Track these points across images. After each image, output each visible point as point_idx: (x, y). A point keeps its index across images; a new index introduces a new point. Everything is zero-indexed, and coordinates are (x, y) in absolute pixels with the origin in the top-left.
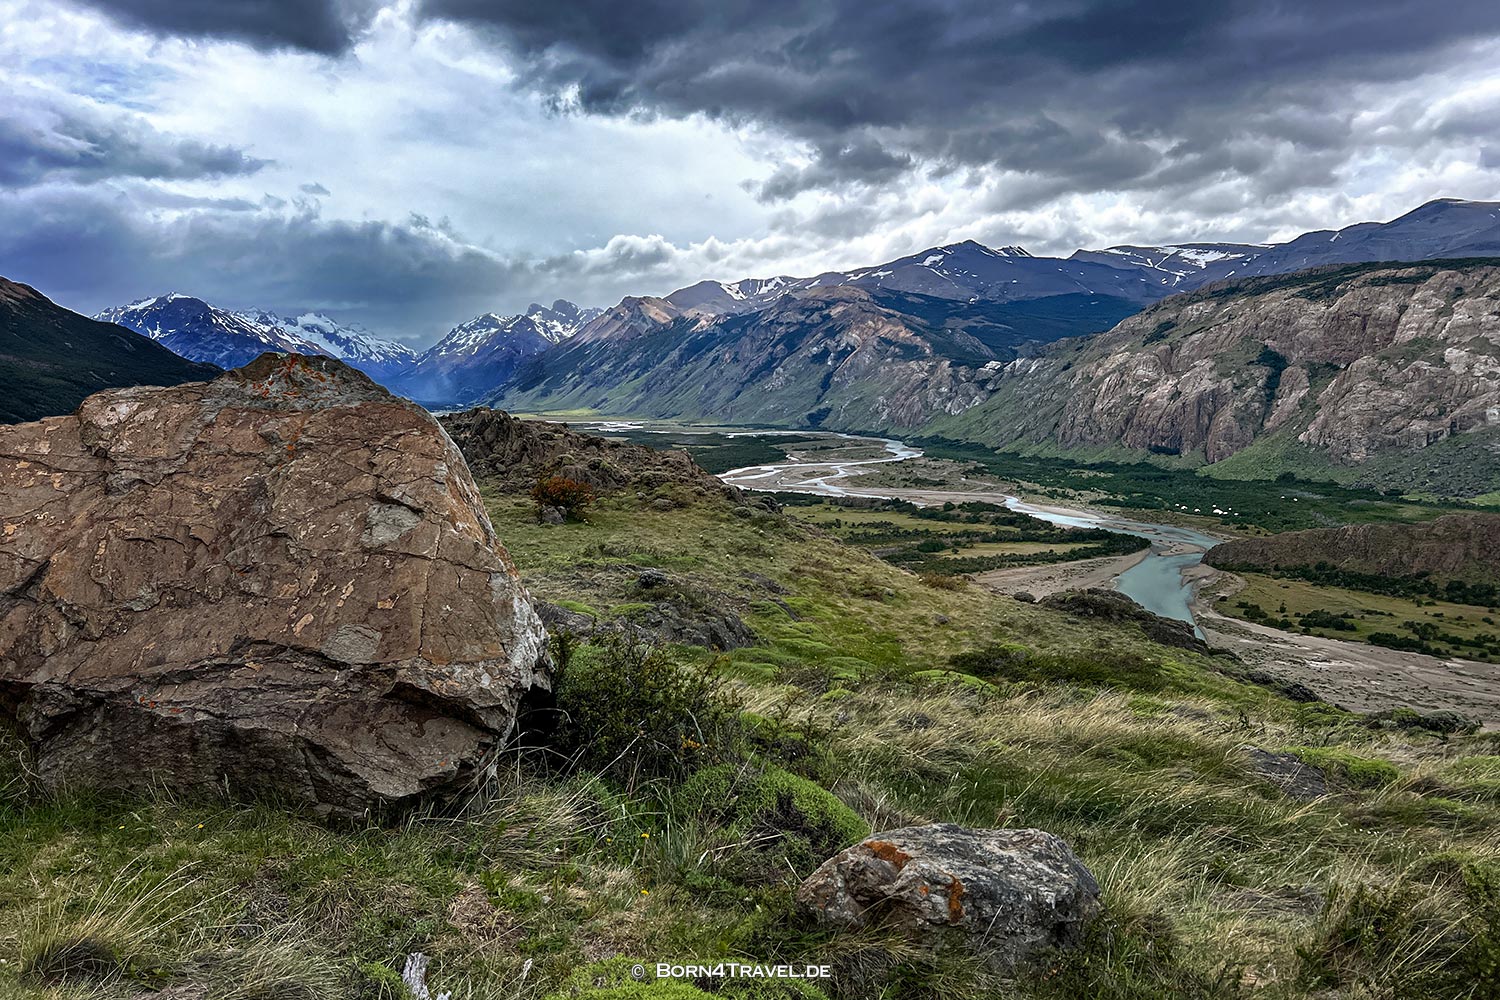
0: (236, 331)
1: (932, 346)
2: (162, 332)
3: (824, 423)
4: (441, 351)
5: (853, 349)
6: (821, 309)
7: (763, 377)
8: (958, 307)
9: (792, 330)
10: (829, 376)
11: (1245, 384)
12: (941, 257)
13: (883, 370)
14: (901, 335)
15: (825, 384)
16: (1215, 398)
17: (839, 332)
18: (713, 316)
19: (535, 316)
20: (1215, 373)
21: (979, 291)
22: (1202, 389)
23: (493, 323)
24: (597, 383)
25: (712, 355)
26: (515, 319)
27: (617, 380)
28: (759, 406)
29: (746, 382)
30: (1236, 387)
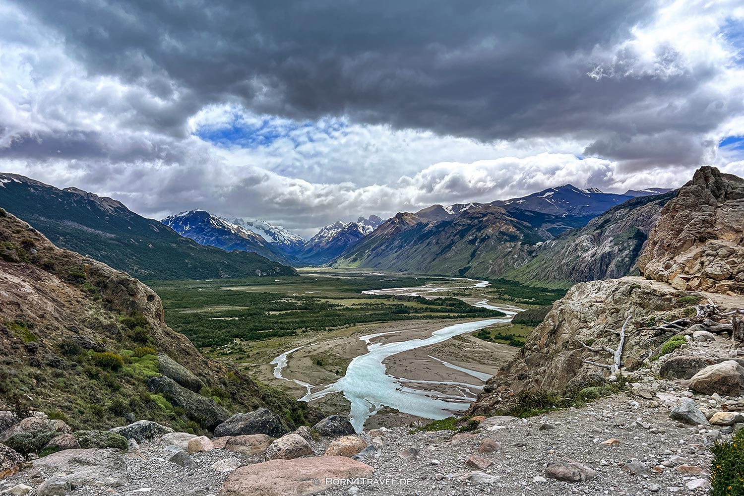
0: (220, 227)
1: (524, 236)
2: (190, 227)
3: (465, 274)
4: (315, 239)
5: (489, 237)
6: (480, 217)
7: (446, 251)
8: (550, 218)
9: (464, 228)
10: (475, 251)
11: (624, 249)
12: (553, 193)
13: (499, 248)
14: (510, 230)
15: (473, 255)
16: (610, 256)
17: (483, 229)
18: (435, 222)
19: (361, 223)
20: (612, 243)
21: (568, 211)
22: (604, 251)
23: (340, 226)
24: (377, 255)
25: (428, 241)
26: (349, 224)
27: (387, 254)
28: (442, 266)
29: (439, 254)
30: (619, 250)
